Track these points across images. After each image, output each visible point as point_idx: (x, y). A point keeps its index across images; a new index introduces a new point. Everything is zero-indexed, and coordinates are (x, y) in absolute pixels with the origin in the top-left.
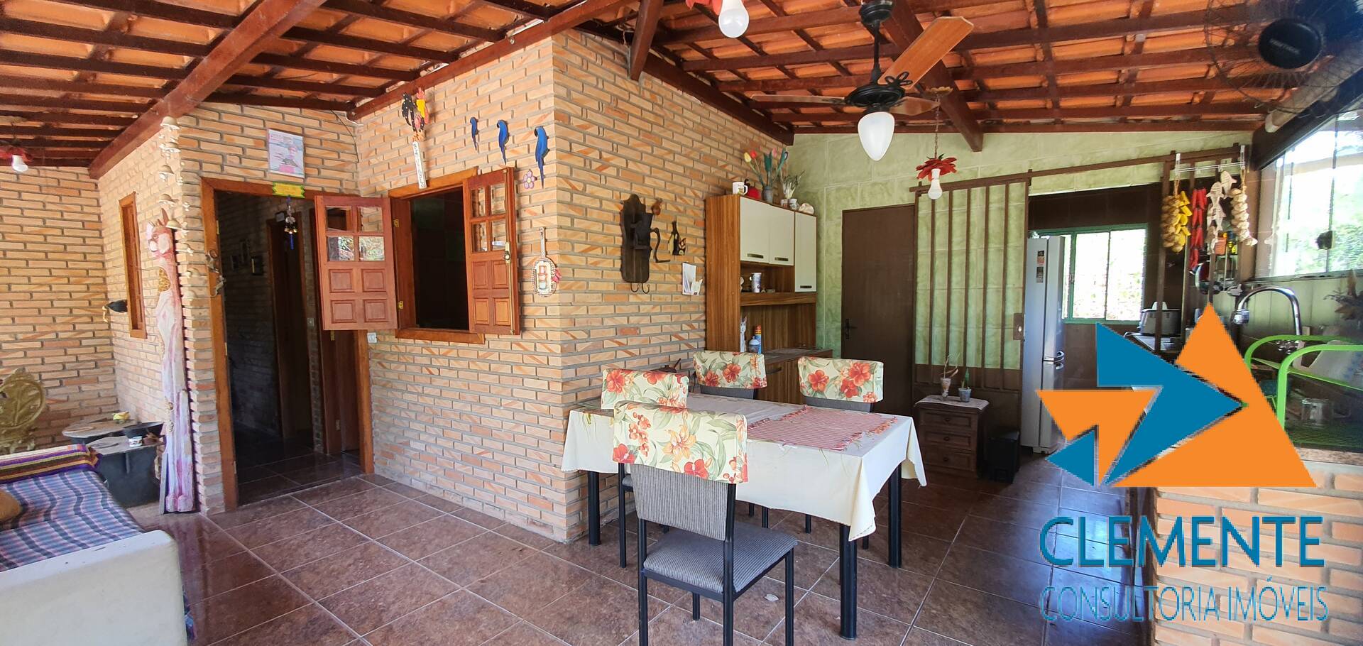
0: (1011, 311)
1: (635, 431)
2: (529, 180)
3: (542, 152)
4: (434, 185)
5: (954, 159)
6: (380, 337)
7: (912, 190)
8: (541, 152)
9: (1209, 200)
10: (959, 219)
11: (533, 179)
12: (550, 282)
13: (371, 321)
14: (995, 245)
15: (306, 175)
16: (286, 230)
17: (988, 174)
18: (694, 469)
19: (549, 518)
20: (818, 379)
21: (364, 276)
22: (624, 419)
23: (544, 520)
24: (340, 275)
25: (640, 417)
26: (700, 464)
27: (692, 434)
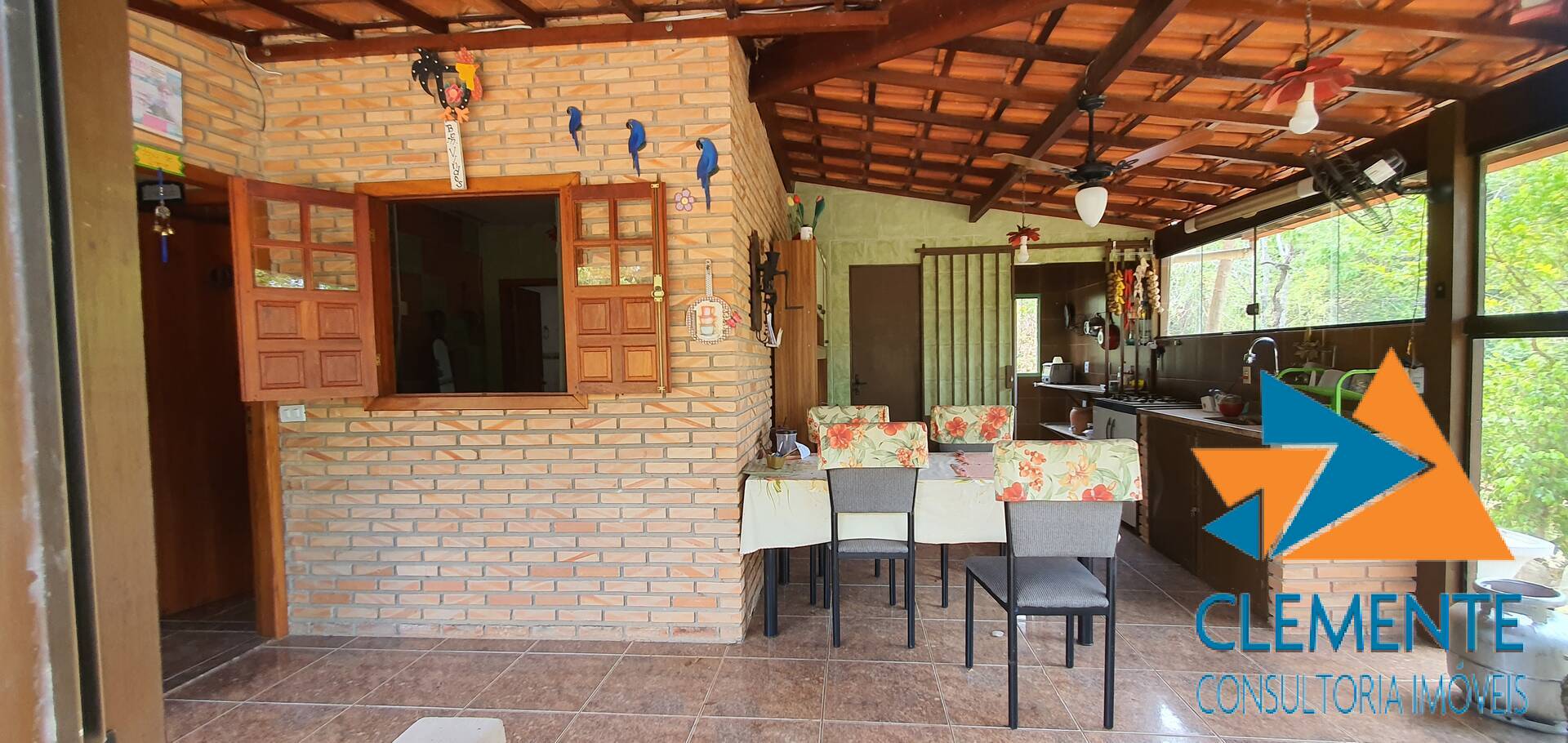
0: (1002, 364)
1: (1026, 468)
2: (685, 201)
3: (709, 169)
4: (479, 188)
5: (1038, 229)
6: (312, 411)
7: (916, 251)
8: (707, 169)
9: (1135, 278)
10: (958, 282)
11: (692, 200)
12: (720, 325)
13: (331, 384)
14: (988, 306)
15: (186, 139)
16: (157, 228)
17: (981, 243)
18: (1093, 494)
19: (708, 617)
20: (956, 426)
21: (321, 312)
22: (1014, 458)
23: (700, 623)
24: (276, 311)
25: (1033, 454)
26: (1100, 490)
27: (1092, 461)
